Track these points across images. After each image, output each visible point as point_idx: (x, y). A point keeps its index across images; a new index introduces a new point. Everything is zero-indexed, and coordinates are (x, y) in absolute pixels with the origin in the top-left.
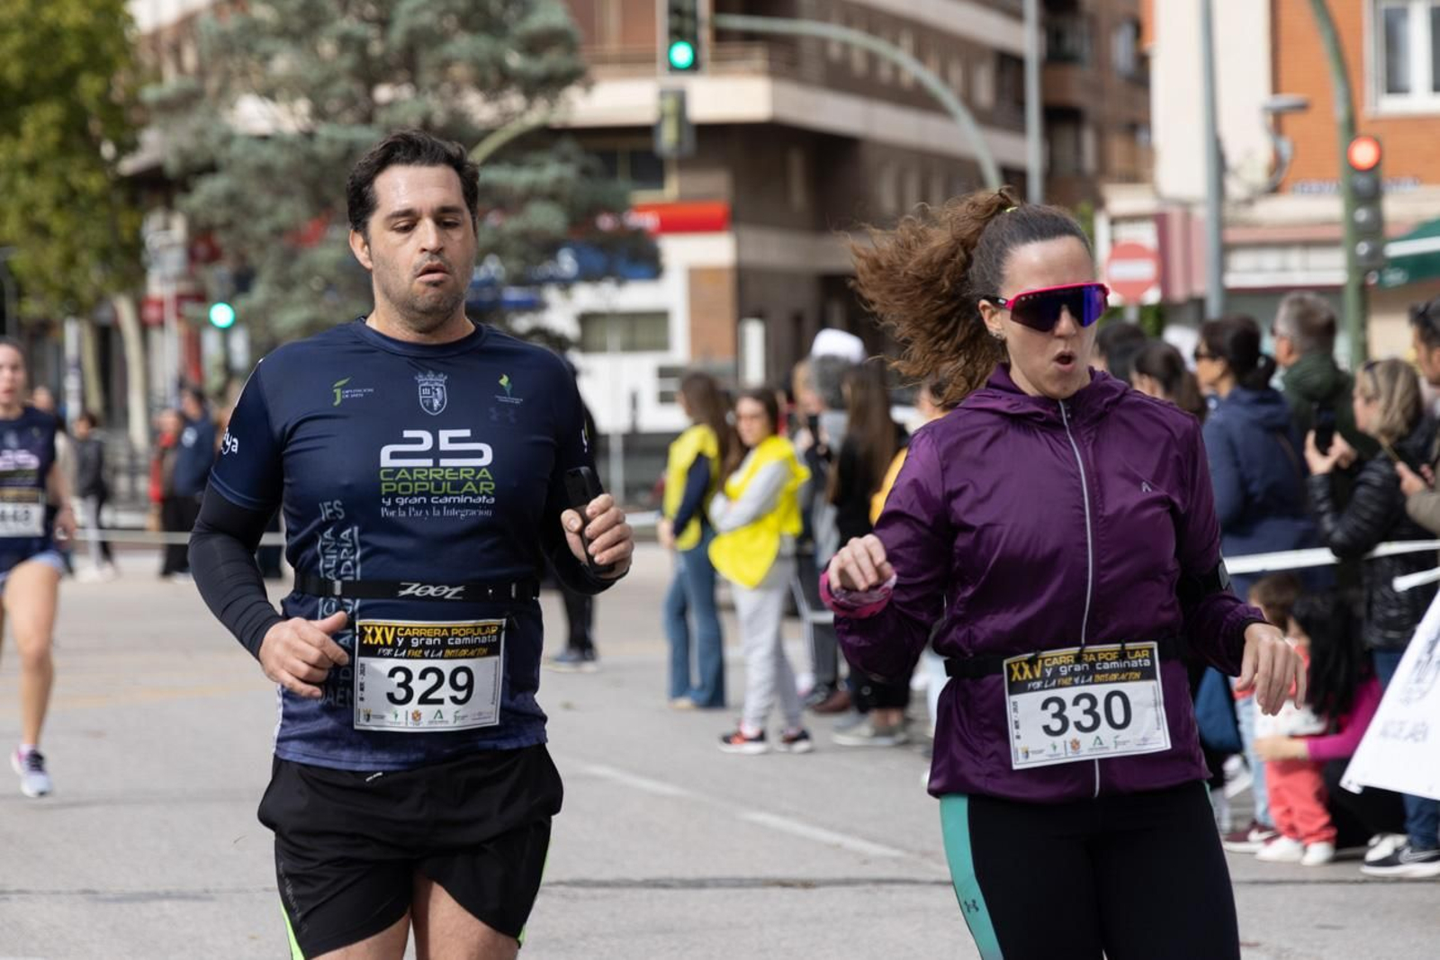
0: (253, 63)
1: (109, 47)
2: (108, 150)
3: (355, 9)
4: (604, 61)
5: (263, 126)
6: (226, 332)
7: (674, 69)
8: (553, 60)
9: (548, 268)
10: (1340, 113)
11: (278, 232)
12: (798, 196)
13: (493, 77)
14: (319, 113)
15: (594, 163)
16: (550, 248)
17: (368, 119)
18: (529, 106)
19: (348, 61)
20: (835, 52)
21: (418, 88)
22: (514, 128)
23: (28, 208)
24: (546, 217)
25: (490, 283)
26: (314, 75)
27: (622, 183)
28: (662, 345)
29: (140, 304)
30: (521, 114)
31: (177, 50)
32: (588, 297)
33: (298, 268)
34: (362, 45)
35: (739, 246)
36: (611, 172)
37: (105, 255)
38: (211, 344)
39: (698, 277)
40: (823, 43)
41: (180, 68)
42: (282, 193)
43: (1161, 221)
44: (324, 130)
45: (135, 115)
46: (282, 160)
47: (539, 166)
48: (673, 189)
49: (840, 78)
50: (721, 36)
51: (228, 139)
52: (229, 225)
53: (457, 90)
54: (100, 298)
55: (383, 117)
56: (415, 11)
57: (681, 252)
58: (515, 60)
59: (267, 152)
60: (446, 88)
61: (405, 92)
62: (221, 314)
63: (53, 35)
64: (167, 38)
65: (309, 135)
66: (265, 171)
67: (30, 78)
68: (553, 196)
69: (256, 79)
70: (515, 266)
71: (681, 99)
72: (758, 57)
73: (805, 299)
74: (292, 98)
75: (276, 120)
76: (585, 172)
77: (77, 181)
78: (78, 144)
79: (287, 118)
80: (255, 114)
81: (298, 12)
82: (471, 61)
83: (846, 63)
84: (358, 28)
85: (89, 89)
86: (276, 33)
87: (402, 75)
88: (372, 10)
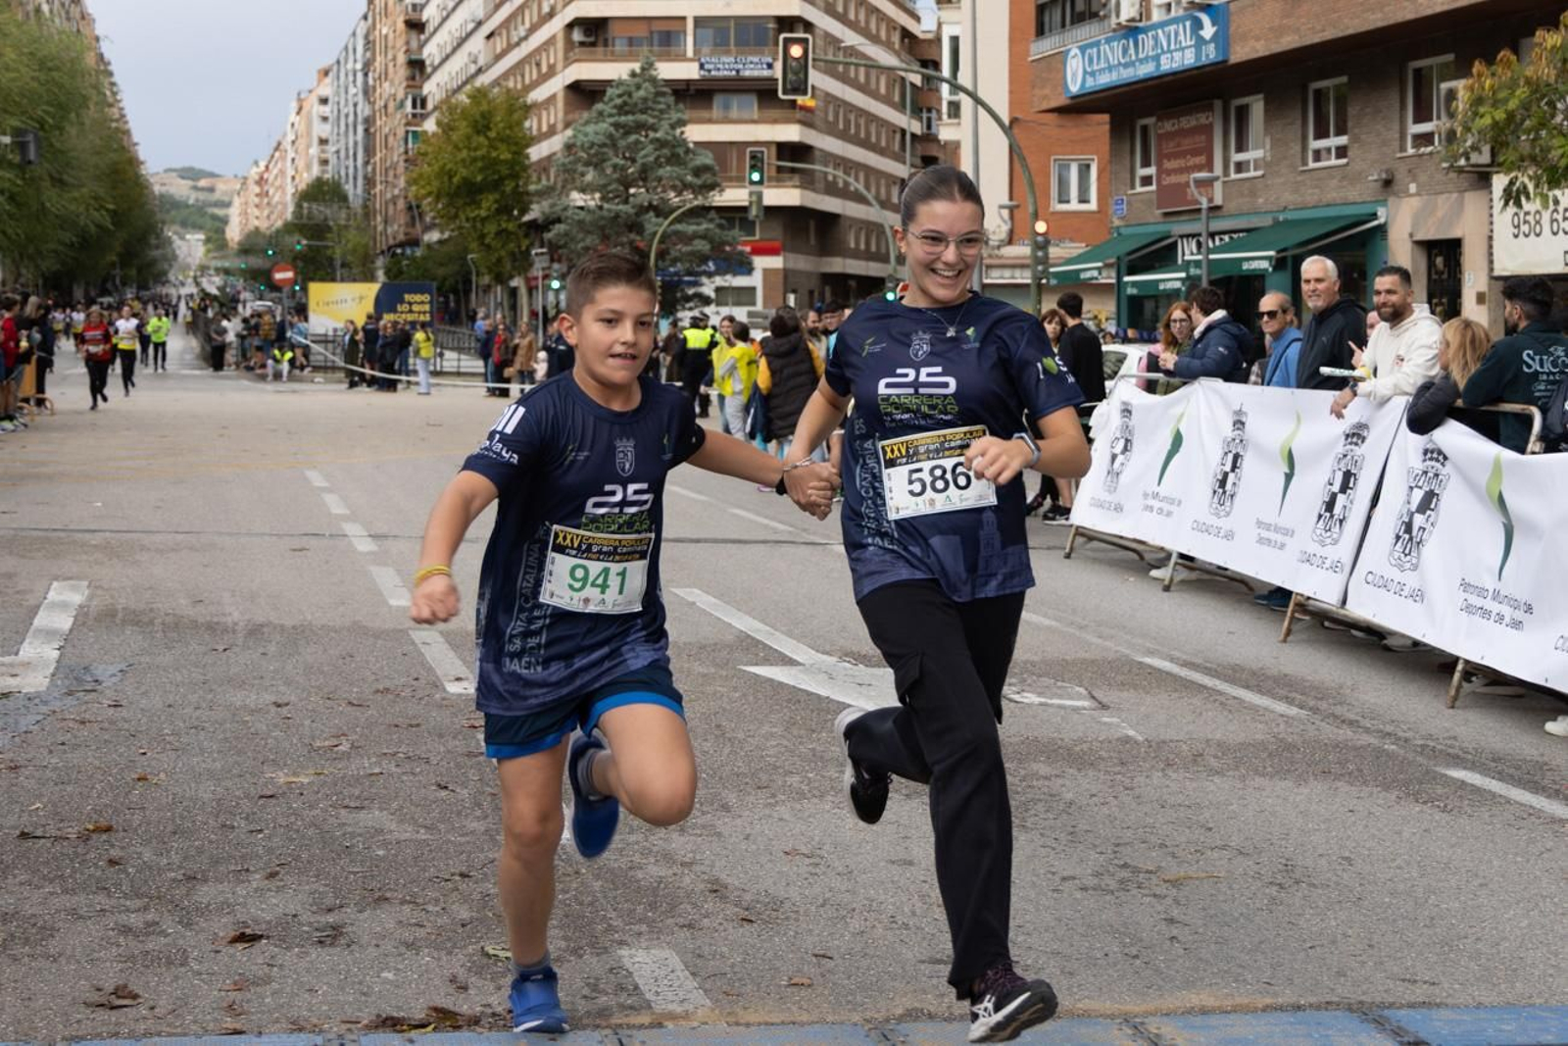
0: (576, 176)
1: (517, 168)
2: (516, 212)
3: (621, 154)
4: (730, 179)
5: (581, 203)
6: (557, 291)
7: (752, 183)
8: (707, 178)
9: (704, 268)
10: (1031, 209)
12: (813, 241)
13: (678, 183)
14: (603, 199)
15: (723, 222)
16: (704, 259)
17: (626, 202)
18: (696, 198)
19: (616, 176)
20: (830, 178)
21: (648, 189)
22: (688, 206)
23: (481, 237)
24: (702, 246)
25: (676, 274)
26: (602, 182)
27: (736, 232)
28: (753, 303)
29: (528, 280)
30: (690, 201)
31: (546, 170)
32: (719, 281)
34: (624, 169)
35: (785, 261)
36: (732, 227)
37: (513, 254)
38: (551, 297)
39: (767, 272)
40: (826, 174)
41: (548, 179)
42: (589, 232)
44: (606, 206)
45: (526, 198)
46: (588, 218)
47: (698, 224)
48: (757, 237)
49: (832, 190)
50: (780, 169)
51: (566, 208)
52: (565, 246)
53: (664, 191)
54: (511, 277)
55: (631, 199)
56: (645, 156)
57: (761, 262)
58: (689, 178)
59: (582, 214)
60: (660, 189)
61: (643, 190)
62: (556, 284)
63: (496, 162)
64: (543, 165)
65: (601, 208)
66: (581, 222)
67: (484, 179)
68: (704, 237)
69: (578, 183)
70: (688, 265)
71: (760, 196)
72: (796, 179)
73: (814, 284)
74: (593, 191)
75: (587, 201)
76: (720, 226)
77: (504, 225)
78: (504, 210)
79: (591, 200)
80: (577, 198)
81: (596, 155)
82: (670, 178)
83: (835, 183)
84: (622, 162)
85: (509, 187)
86: (587, 164)
87: (640, 183)
88: (627, 155)
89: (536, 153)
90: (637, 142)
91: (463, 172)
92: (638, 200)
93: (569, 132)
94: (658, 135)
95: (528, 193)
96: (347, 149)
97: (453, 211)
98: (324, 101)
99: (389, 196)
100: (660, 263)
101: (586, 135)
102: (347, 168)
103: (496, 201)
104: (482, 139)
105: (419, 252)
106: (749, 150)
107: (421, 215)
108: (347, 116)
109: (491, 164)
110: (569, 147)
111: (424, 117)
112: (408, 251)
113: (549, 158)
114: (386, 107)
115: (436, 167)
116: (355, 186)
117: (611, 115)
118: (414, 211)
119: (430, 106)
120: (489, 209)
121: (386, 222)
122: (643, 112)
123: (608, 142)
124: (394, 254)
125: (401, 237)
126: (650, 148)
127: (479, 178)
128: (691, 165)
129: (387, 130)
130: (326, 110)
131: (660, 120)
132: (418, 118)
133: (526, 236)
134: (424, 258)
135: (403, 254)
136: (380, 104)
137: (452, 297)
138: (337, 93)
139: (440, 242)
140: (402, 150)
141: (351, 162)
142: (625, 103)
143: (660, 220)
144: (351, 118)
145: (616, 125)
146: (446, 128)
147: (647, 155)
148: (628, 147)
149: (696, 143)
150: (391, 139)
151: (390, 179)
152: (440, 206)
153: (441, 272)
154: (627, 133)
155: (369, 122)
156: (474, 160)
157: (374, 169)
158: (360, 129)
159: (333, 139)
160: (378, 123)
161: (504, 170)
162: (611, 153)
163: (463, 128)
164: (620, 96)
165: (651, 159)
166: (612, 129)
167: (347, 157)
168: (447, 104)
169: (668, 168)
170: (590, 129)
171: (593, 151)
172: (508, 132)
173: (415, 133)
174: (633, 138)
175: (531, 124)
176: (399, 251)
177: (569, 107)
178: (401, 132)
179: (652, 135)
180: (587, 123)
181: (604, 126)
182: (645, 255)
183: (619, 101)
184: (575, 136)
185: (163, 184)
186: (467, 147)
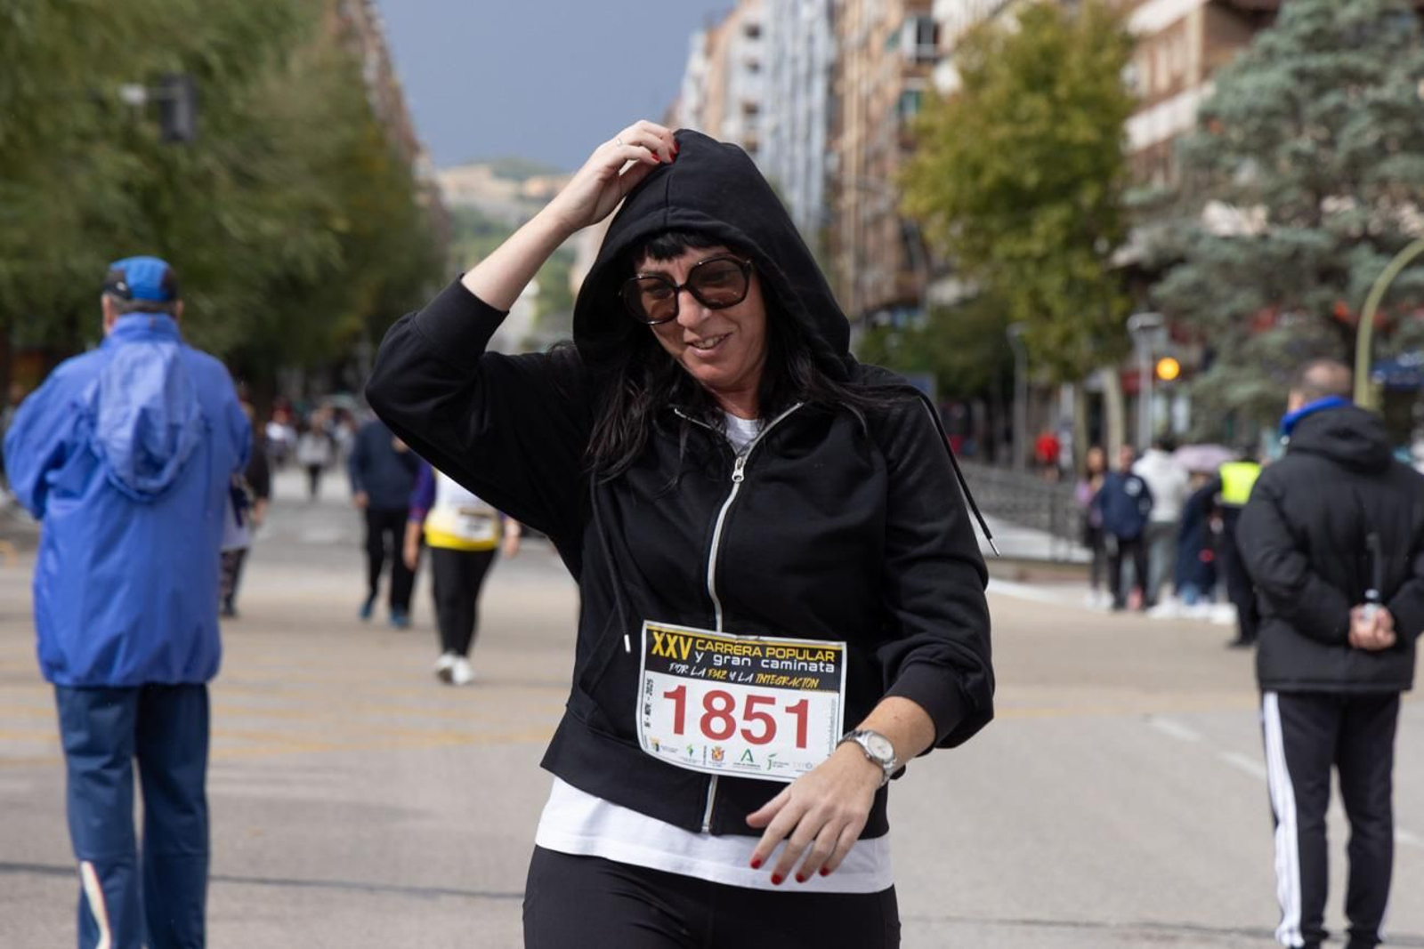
0: (1219, 174)
1: (1107, 159)
2: (1102, 245)
3: (1307, 132)
5: (1226, 228)
11: (1236, 318)
14: (1274, 219)
17: (1315, 225)
21: (1361, 201)
23: (1035, 296)
26: (1268, 183)
29: (1123, 377)
31: (1165, 164)
33: (1250, 347)
34: (1314, 160)
37: (1098, 333)
41: (1167, 178)
42: (1238, 284)
44: (1278, 233)
45: (1123, 218)
46: (1240, 257)
51: (1196, 238)
52: (1197, 309)
53: (1395, 203)
54: (1090, 370)
55: (1328, 223)
56: (1358, 135)
59: (1228, 251)
60: (1384, 202)
61: (1350, 203)
63: (1065, 146)
64: (1161, 151)
65: (1264, 237)
66: (1226, 266)
69: (1222, 188)
74: (1251, 204)
75: (1237, 224)
77: (1080, 268)
78: (1079, 237)
79: (1248, 223)
80: (1220, 219)
81: (1261, 131)
82: (1405, 180)
84: (1310, 147)
85: (1089, 196)
86: (1243, 150)
87: (1345, 187)
88: (1322, 133)
89: (1143, 130)
90: (1341, 109)
91: (998, 167)
92: (1341, 223)
93: (1209, 90)
94: (1387, 93)
95: (1125, 210)
96: (793, 126)
97: (980, 241)
98: (754, 32)
99: (867, 212)
100: (1383, 350)
101: (1238, 92)
102: (792, 160)
103: (1067, 225)
104: (1036, 103)
105: (920, 322)
107: (925, 248)
108: (794, 61)
109: (1054, 154)
110: (1206, 118)
111: (935, 61)
112: (902, 319)
113: (1171, 141)
114: (865, 44)
115: (947, 155)
116: (807, 193)
117: (1289, 55)
118: (911, 240)
119: (948, 39)
120: (1048, 238)
121: (862, 262)
122: (1355, 46)
123: (1283, 106)
124: (874, 326)
125: (889, 292)
126: (1366, 119)
127: (1031, 178)
129: (865, 87)
130: (757, 50)
131: (1388, 60)
132: (924, 63)
133: (1125, 290)
134: (929, 333)
135: (893, 327)
136: (854, 36)
137: (979, 410)
138: (778, 18)
139: (964, 302)
140: (891, 125)
141: (799, 150)
142: (1318, 33)
143: (1379, 261)
144: (802, 67)
145: (1301, 75)
146: (975, 81)
147: (1362, 131)
148: (1322, 119)
150: (876, 107)
151: (872, 179)
152: (957, 230)
153: (959, 359)
154: (1320, 91)
155: (835, 71)
156: (1022, 142)
157: (842, 166)
158: (819, 86)
159: (767, 104)
160: (855, 71)
161: (1082, 163)
162: (1287, 128)
163: (1003, 80)
164: (1310, 16)
165: (1371, 138)
166: (1290, 84)
167: (793, 138)
168: (976, 38)
169: (1404, 158)
170: (1249, 82)
171: (1254, 123)
172: (1088, 88)
173: (918, 95)
174: (1331, 100)
175: (1137, 74)
176: (883, 318)
177: (1214, 39)
178: (893, 89)
179: (1371, 93)
180: (1244, 69)
181: (1276, 77)
182: (1346, 332)
183: (1305, 27)
184: (1218, 98)
185: (463, 189)
186: (1010, 117)
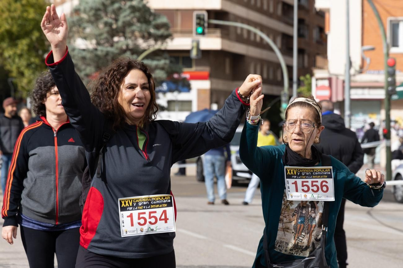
0: (81, 30)
2: (40, 52)
3: (109, 16)
4: (176, 32)
5: (83, 47)
7: (197, 34)
8: (162, 31)
9: (160, 88)
11: (87, 76)
12: (228, 70)
13: (146, 35)
14: (98, 44)
15: (173, 59)
16: (161, 82)
17: (112, 46)
19: (107, 29)
20: (239, 31)
21: (126, 38)
22: (152, 49)
23: (18, 68)
26: (97, 32)
27: (180, 65)
28: (190, 110)
30: (153, 46)
32: (170, 96)
34: (110, 25)
35: (212, 84)
36: (177, 62)
39: (200, 91)
40: (236, 29)
42: (88, 65)
43: (330, 80)
44: (100, 48)
46: (88, 55)
47: (158, 60)
48: (194, 69)
50: (209, 25)
51: (74, 49)
53: (136, 38)
55: (116, 45)
56: (125, 17)
57: (196, 85)
58: (152, 31)
59: (84, 54)
60: (133, 38)
61: (122, 39)
63: (26, 20)
65: (96, 49)
66: (84, 58)
68: (163, 68)
69: (81, 34)
72: (218, 32)
74: (91, 39)
75: (86, 45)
76: (171, 62)
77: (33, 60)
79: (90, 44)
80: (81, 43)
82: (140, 31)
83: (242, 35)
84: (110, 20)
85: (36, 35)
86: (89, 21)
87: (121, 34)
88: (113, 16)
90: (120, 9)
91: (7, 27)
92: (119, 45)
94: (134, 3)
101: (87, 3)
104: (17, 5)
106: (195, 14)
110: (76, 11)
123: (101, 7)
126: (128, 12)
128: (154, 23)
148: (113, 12)
149: (156, 10)
162: (103, 14)
165: (128, 18)
169: (139, 25)
174: (116, 5)
179: (129, 3)
186: (9, 11)
